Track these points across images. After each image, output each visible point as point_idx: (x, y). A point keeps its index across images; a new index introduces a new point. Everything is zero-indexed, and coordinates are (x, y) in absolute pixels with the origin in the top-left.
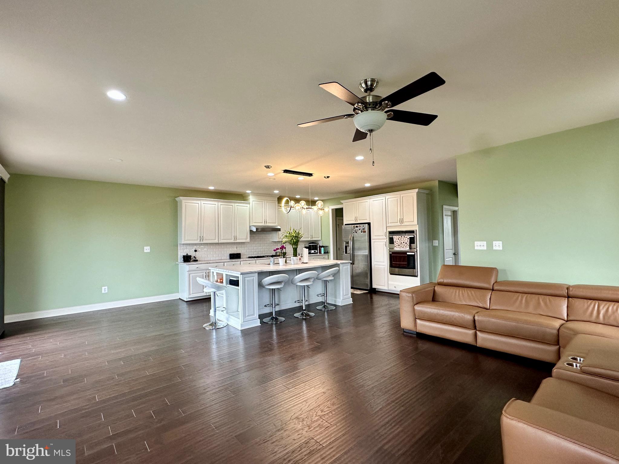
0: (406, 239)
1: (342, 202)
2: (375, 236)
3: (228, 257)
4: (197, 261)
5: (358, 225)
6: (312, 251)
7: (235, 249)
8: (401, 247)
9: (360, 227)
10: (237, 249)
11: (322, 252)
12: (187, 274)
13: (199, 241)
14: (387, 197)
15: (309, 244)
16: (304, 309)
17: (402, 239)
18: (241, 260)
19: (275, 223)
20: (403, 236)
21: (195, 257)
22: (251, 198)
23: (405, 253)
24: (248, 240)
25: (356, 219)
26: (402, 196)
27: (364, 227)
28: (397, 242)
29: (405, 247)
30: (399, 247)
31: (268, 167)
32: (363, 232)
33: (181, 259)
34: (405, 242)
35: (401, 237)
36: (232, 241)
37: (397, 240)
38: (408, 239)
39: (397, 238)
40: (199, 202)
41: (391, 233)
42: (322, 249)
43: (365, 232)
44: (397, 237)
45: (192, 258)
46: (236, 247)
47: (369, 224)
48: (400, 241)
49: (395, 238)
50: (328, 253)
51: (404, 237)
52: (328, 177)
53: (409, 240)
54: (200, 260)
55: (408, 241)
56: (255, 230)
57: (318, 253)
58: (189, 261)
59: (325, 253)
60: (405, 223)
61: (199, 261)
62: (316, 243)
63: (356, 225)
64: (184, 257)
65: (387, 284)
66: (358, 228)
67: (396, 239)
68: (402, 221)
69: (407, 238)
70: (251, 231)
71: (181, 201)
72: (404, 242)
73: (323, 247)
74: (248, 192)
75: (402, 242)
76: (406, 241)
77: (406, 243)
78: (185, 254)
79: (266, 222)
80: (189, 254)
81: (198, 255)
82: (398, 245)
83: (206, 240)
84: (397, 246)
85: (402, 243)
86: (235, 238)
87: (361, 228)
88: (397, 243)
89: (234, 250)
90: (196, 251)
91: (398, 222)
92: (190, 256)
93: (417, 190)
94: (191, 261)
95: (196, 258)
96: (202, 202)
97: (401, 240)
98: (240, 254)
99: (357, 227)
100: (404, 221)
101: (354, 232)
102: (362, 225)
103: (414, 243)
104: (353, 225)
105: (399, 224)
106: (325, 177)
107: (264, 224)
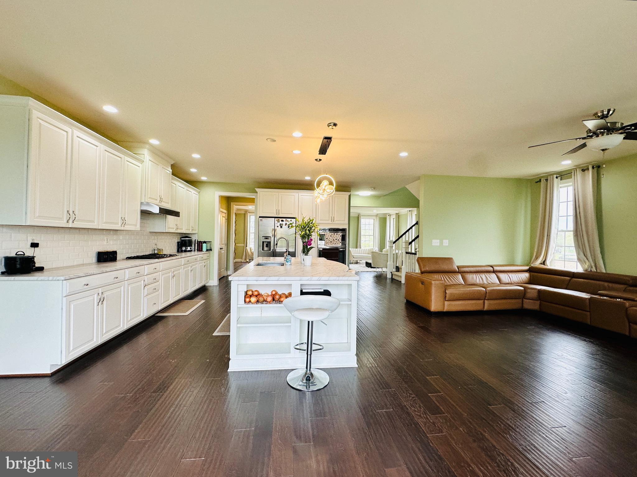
0: (338, 237)
1: (257, 190)
3: (94, 259)
4: (43, 269)
5: (284, 219)
8: (334, 244)
9: (287, 221)
11: (204, 248)
13: (65, 221)
15: (183, 238)
17: (335, 236)
18: (116, 263)
19: (169, 203)
22: (146, 154)
23: (337, 249)
24: (137, 227)
25: (278, 211)
28: (329, 238)
29: (337, 243)
30: (331, 243)
32: (291, 227)
35: (334, 234)
36: (118, 227)
37: (330, 237)
38: (340, 236)
40: (69, 130)
42: (204, 245)
44: (329, 234)
50: (211, 250)
51: (337, 234)
53: (341, 237)
55: (340, 238)
57: (196, 251)
59: (207, 250)
60: (336, 222)
62: (190, 238)
63: (280, 219)
64: (7, 261)
66: (284, 222)
68: (333, 220)
69: (340, 235)
73: (205, 242)
75: (335, 239)
76: (339, 238)
77: (338, 240)
79: (161, 200)
82: (330, 241)
86: (124, 223)
87: (287, 223)
89: (108, 245)
91: (329, 220)
95: (39, 263)
96: (77, 133)
97: (333, 237)
98: (115, 253)
99: (282, 221)
100: (335, 219)
101: (278, 227)
102: (289, 220)
103: (344, 241)
104: (277, 219)
105: (330, 222)
106: (316, 160)
107: (158, 202)
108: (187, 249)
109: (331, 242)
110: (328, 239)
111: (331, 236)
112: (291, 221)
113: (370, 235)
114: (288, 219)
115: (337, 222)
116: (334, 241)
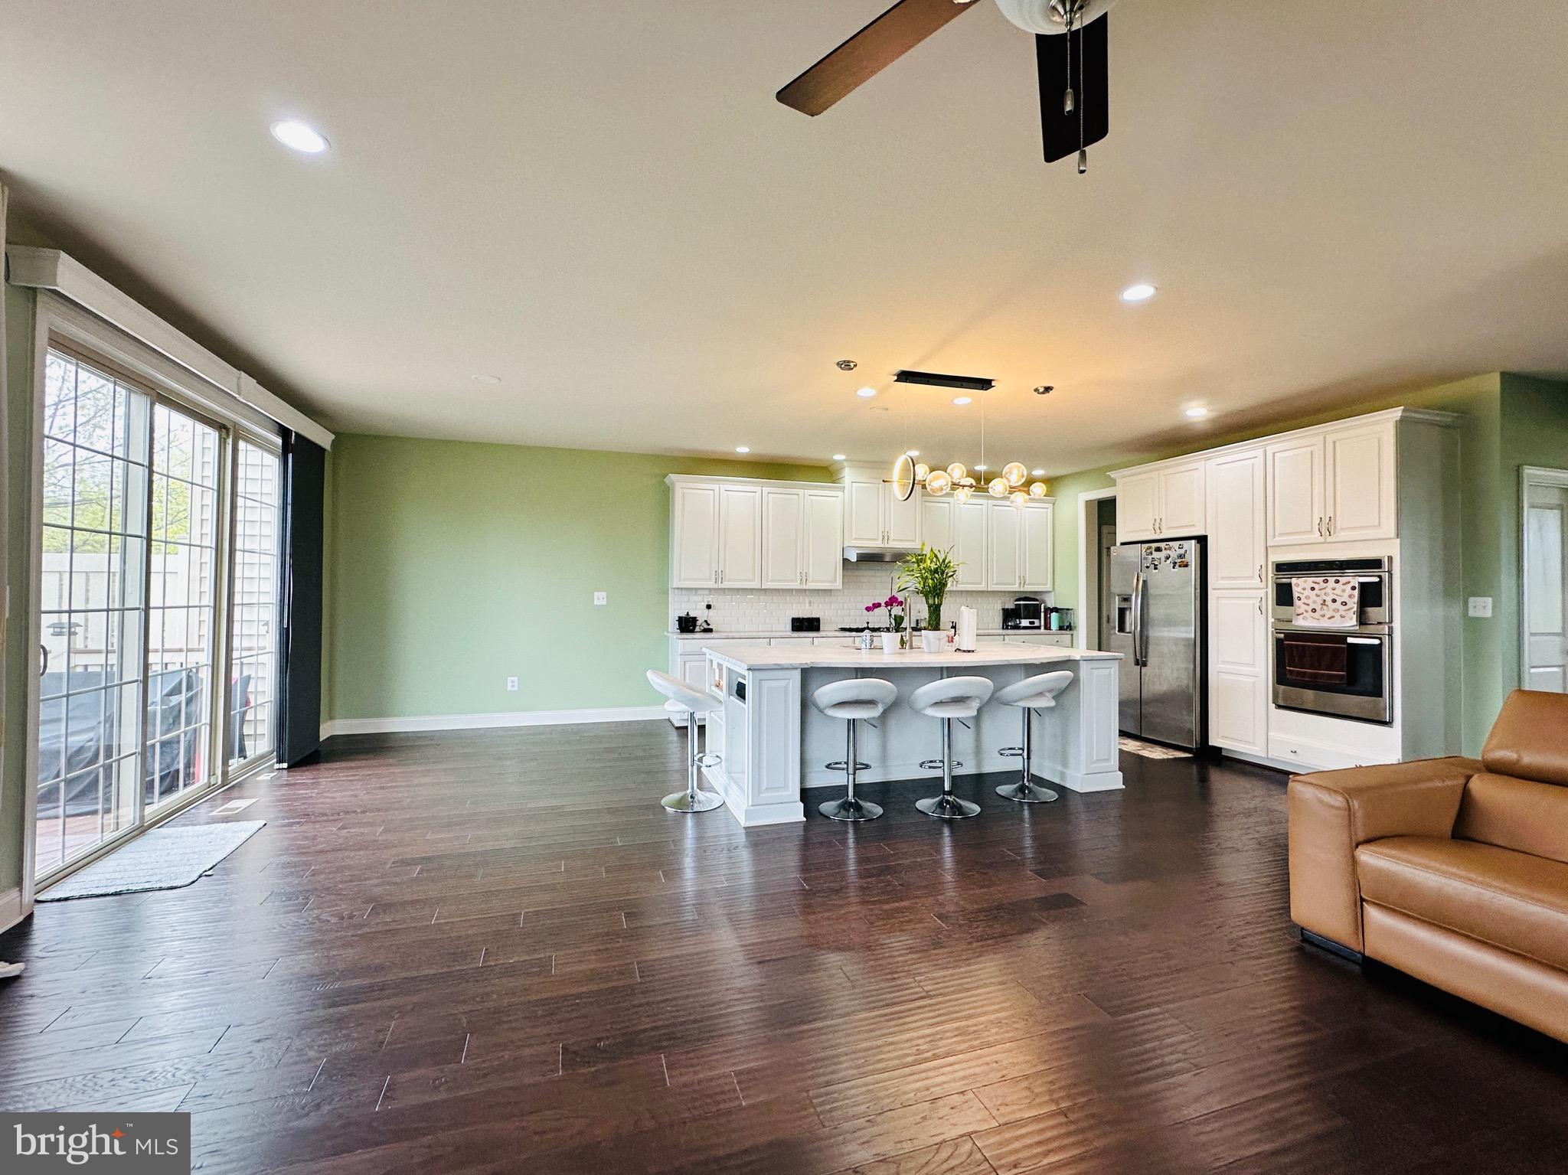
0: (1344, 591)
1: (1112, 476)
2: (1223, 578)
3: (789, 627)
4: (711, 630)
5: (1162, 545)
6: (1023, 621)
7: (807, 605)
8: (1323, 616)
9: (1170, 549)
10: (809, 608)
11: (1054, 625)
12: (679, 659)
13: (714, 581)
14: (1270, 450)
15: (1016, 600)
16: (947, 788)
17: (1328, 590)
18: (821, 634)
19: (914, 541)
20: (1332, 580)
21: (706, 621)
22: (848, 475)
23: (1340, 638)
24: (838, 584)
25: (1158, 525)
26: (1330, 439)
27: (1182, 551)
28: (1308, 597)
29: (1337, 615)
30: (1316, 615)
31: (846, 365)
32: (1180, 566)
33: (673, 625)
34: (1339, 600)
35: (1326, 581)
36: (796, 585)
37: (1308, 592)
38: (1354, 588)
39: (1305, 585)
40: (716, 487)
41: (1281, 567)
42: (1054, 616)
43: (1186, 566)
44: (1305, 582)
45: (698, 623)
46: (810, 602)
47: (1202, 540)
48: (1318, 596)
49: (1297, 585)
50: (1070, 627)
51: (1337, 582)
52: (1048, 389)
53: (1356, 592)
54: (719, 629)
55: (1350, 596)
56: (854, 559)
58: (693, 631)
59: (1061, 628)
60: (1344, 534)
61: (717, 632)
62: (1037, 600)
63: (1154, 545)
64: (680, 619)
65: (1264, 737)
66: (1162, 555)
67: (1304, 589)
68: (1328, 527)
69: (1349, 586)
70: (845, 561)
71: (673, 484)
72: (1334, 601)
73: (1056, 610)
74: (839, 457)
75: (1329, 599)
76: (1346, 595)
77: (1344, 604)
78: (683, 614)
79: (886, 537)
80: (692, 615)
81: (714, 618)
82: (1309, 609)
83: (729, 580)
84: (1307, 612)
85: (1330, 604)
86: (805, 579)
87: (1173, 554)
88: (1307, 602)
89: (805, 610)
90: (709, 607)
91: (1311, 531)
92: (695, 620)
93: (1397, 413)
94: (697, 629)
95: (708, 624)
96: (723, 487)
97: (1323, 591)
98: (818, 620)
99: (1158, 549)
100: (1339, 525)
101: (1148, 567)
102: (1176, 545)
103: (1381, 606)
104: (1147, 545)
105: (1314, 537)
107: (880, 541)
108: (1022, 623)
109: (1314, 610)
110: (1303, 600)
111: (1313, 589)
112: (1181, 547)
115: (1346, 536)
116: (1325, 607)
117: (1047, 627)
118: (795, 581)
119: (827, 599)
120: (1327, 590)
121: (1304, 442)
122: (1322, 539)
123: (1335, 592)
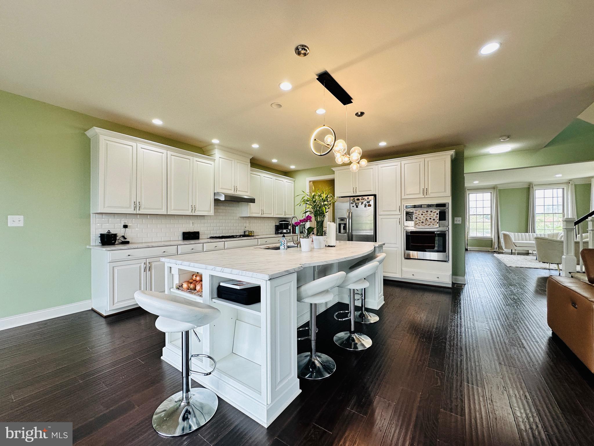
1: (333, 170)
2: (383, 211)
3: (181, 237)
4: (128, 243)
5: (360, 198)
7: (191, 225)
8: (426, 224)
9: (363, 199)
10: (194, 226)
11: (297, 231)
12: (108, 268)
13: (133, 208)
14: (403, 163)
15: (280, 222)
16: (353, 329)
18: (200, 241)
19: (248, 192)
20: (429, 211)
21: (123, 237)
22: (217, 154)
23: (432, 232)
24: (212, 213)
25: (355, 190)
26: (426, 160)
27: (369, 200)
28: (420, 218)
29: (431, 224)
30: (423, 224)
32: (368, 206)
33: (95, 240)
34: (432, 218)
35: (427, 211)
36: (189, 213)
37: (420, 216)
38: (437, 214)
39: (419, 213)
40: (134, 144)
43: (370, 206)
45: (118, 238)
46: (193, 223)
47: (375, 196)
48: (424, 217)
51: (431, 212)
52: (362, 114)
53: (438, 216)
55: (436, 217)
56: (222, 198)
57: (291, 233)
58: (114, 244)
61: (132, 243)
62: (288, 221)
63: (356, 198)
64: (102, 236)
65: (401, 269)
66: (360, 202)
67: (419, 215)
68: (425, 192)
69: (436, 213)
70: (217, 201)
71: (96, 135)
72: (430, 219)
74: (215, 141)
75: (428, 218)
76: (435, 216)
77: (434, 220)
78: (105, 232)
79: (236, 189)
80: (113, 232)
81: (129, 234)
82: (421, 222)
83: (145, 208)
84: (419, 223)
85: (429, 220)
86: (194, 208)
87: (365, 201)
88: (419, 219)
89: (191, 228)
90: (125, 226)
91: (419, 193)
92: (115, 235)
93: (452, 152)
94: (117, 243)
95: (126, 239)
96: (140, 145)
98: (198, 233)
99: (358, 199)
100: (430, 191)
101: (353, 207)
102: (366, 197)
103: (445, 220)
104: (352, 198)
105: (421, 196)
106: (357, 114)
107: (233, 191)
108: (283, 231)
109: (423, 222)
110: (418, 218)
111: (422, 214)
112: (368, 198)
113: (556, 213)
114: (364, 197)
115: (432, 195)
116: (427, 221)
117: (294, 232)
118: (188, 210)
119: (203, 221)
120: (427, 215)
121: (416, 161)
122: (423, 197)
123: (431, 215)
